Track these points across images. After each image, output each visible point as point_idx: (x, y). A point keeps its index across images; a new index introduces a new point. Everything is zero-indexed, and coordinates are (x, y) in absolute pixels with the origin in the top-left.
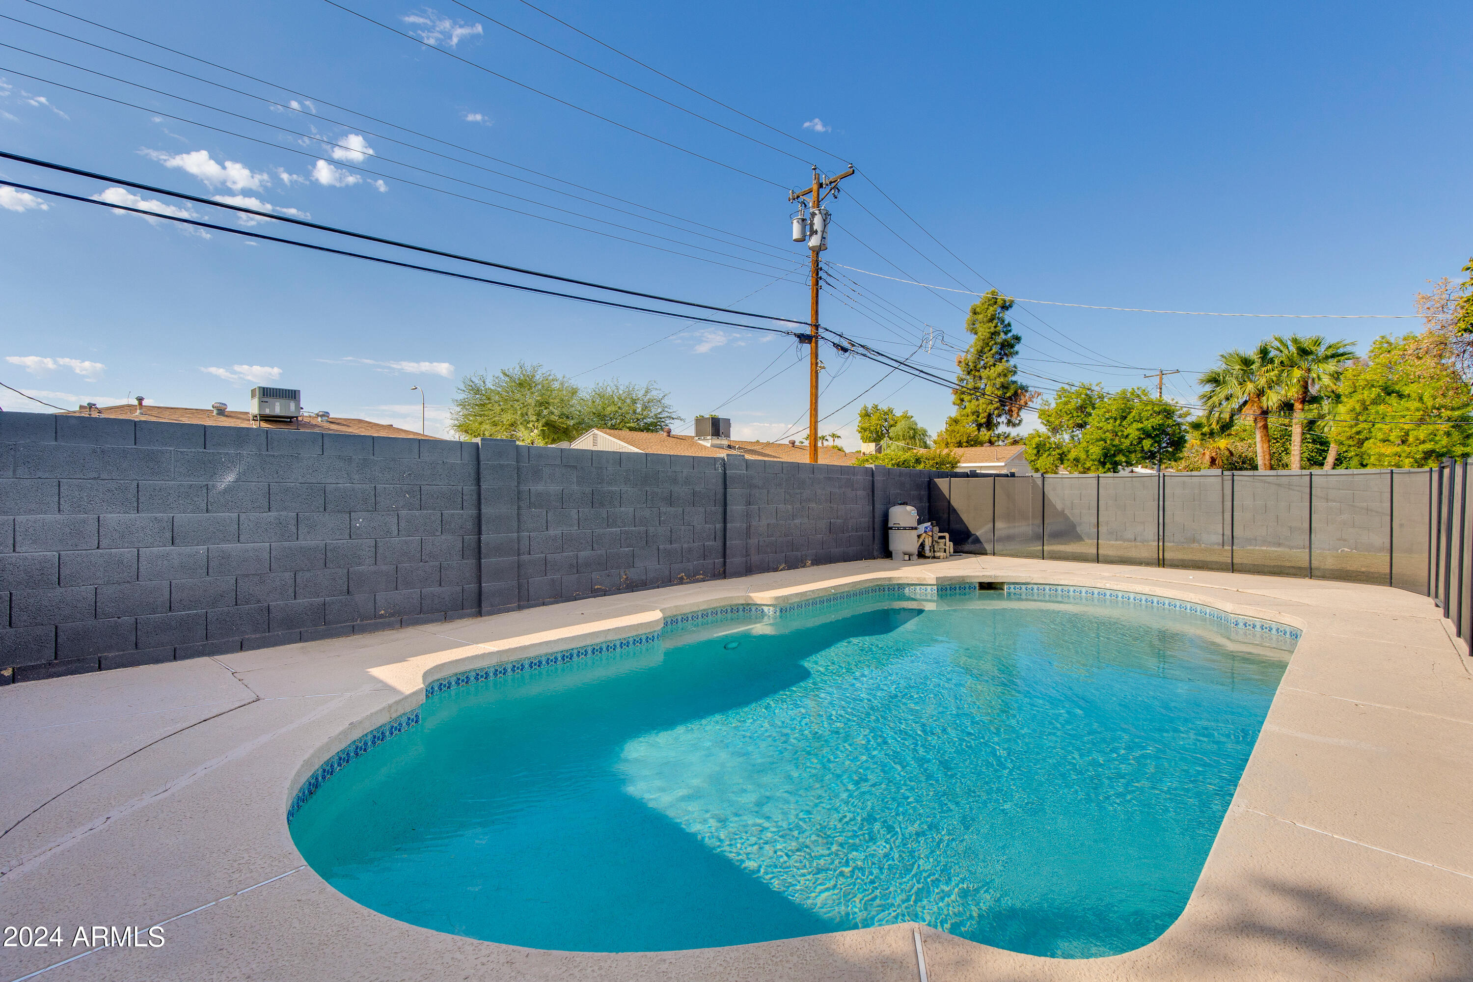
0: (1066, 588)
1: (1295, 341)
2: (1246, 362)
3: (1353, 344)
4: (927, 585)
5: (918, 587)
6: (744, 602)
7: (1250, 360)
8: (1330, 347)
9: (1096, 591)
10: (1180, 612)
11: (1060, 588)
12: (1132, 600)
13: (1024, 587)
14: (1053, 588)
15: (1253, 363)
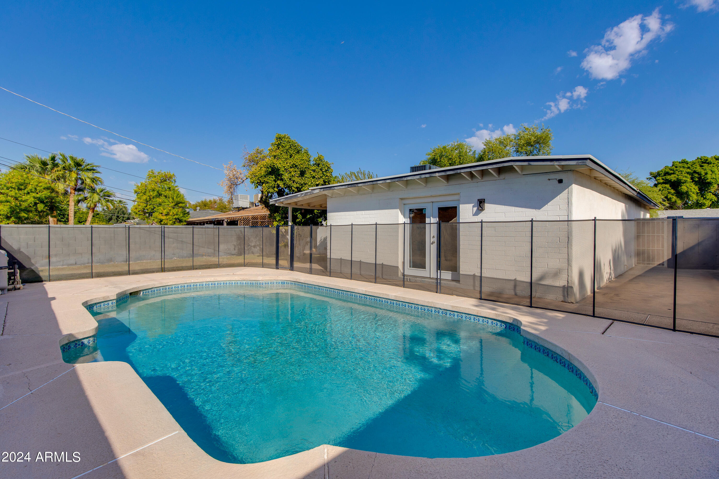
0: (170, 287)
1: (72, 158)
2: (44, 164)
3: (99, 167)
4: (109, 301)
5: (102, 304)
6: (67, 342)
7: (46, 163)
8: (88, 165)
9: (186, 285)
10: (229, 286)
11: (167, 287)
12: (204, 285)
13: (150, 290)
14: (164, 288)
15: (48, 165)
